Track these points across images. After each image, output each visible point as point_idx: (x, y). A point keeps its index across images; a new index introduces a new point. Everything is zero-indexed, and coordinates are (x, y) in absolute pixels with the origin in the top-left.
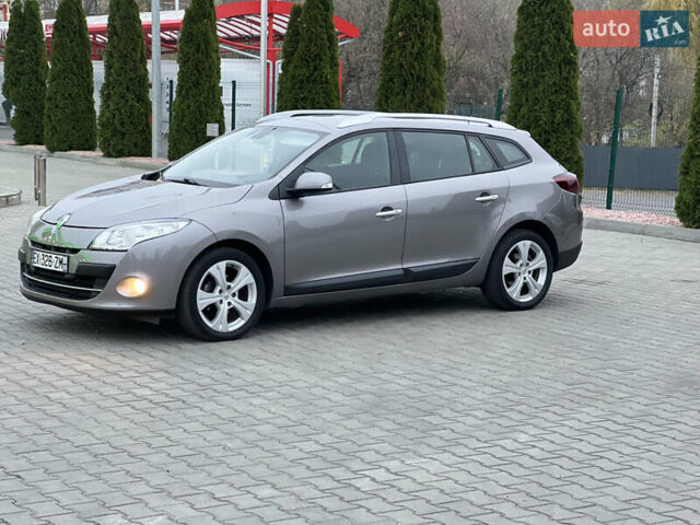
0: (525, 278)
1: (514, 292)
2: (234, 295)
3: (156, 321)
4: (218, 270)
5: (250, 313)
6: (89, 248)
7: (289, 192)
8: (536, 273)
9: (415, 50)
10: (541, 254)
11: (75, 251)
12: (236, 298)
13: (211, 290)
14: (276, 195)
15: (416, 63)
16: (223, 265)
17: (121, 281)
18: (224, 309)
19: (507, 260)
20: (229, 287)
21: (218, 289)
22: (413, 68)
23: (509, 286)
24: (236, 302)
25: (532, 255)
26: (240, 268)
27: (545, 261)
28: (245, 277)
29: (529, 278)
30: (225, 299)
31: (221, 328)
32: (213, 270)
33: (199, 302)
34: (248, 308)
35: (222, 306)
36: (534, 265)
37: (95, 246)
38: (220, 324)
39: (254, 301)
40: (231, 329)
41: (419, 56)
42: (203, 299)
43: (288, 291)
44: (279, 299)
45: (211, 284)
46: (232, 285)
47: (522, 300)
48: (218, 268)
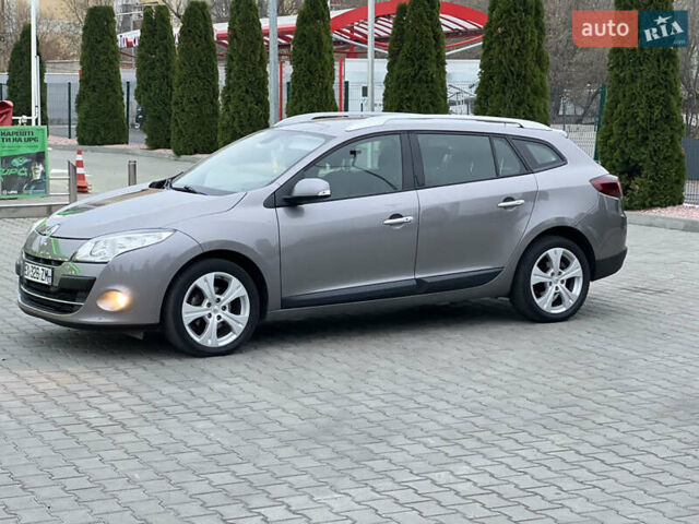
0: (557, 288)
1: (544, 303)
2: (224, 308)
3: (140, 336)
4: (206, 282)
5: (242, 327)
6: (72, 260)
7: (286, 199)
8: (570, 283)
9: (515, 47)
10: (576, 263)
11: (59, 262)
12: (227, 312)
13: (199, 304)
14: (271, 203)
15: (516, 61)
16: (211, 277)
17: (103, 295)
18: (213, 323)
19: (536, 269)
20: (219, 300)
21: (206, 302)
22: (513, 65)
23: (538, 296)
24: (227, 316)
25: (565, 263)
26: (230, 280)
27: (580, 269)
28: (236, 289)
29: (562, 288)
30: (215, 314)
31: (209, 343)
32: (200, 282)
33: (184, 316)
34: (240, 322)
35: (210, 320)
36: (567, 274)
37: (78, 258)
38: (209, 339)
39: (247, 314)
40: (221, 344)
41: (519, 53)
42: (189, 313)
43: (286, 304)
44: (275, 312)
45: (198, 297)
46: (222, 298)
47: (553, 312)
48: (206, 281)
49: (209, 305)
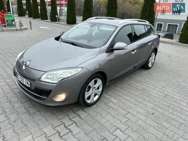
6: (39, 80)
12: (97, 90)
13: (89, 91)
14: (108, 51)
19: (150, 58)
26: (98, 80)
30: (94, 92)
32: (90, 84)
33: (85, 96)
34: (100, 92)
35: (92, 94)
37: (42, 80)
39: (101, 89)
40: (95, 100)
43: (110, 82)
46: (96, 86)
47: (150, 67)
48: (92, 83)
49: (92, 90)
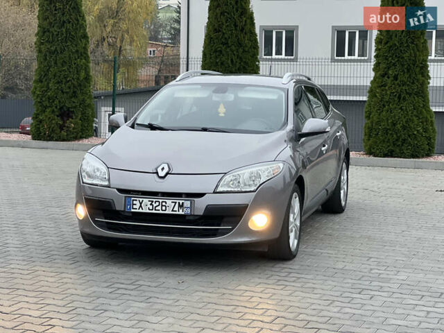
6: (215, 192)
11: (201, 195)
17: (252, 218)
